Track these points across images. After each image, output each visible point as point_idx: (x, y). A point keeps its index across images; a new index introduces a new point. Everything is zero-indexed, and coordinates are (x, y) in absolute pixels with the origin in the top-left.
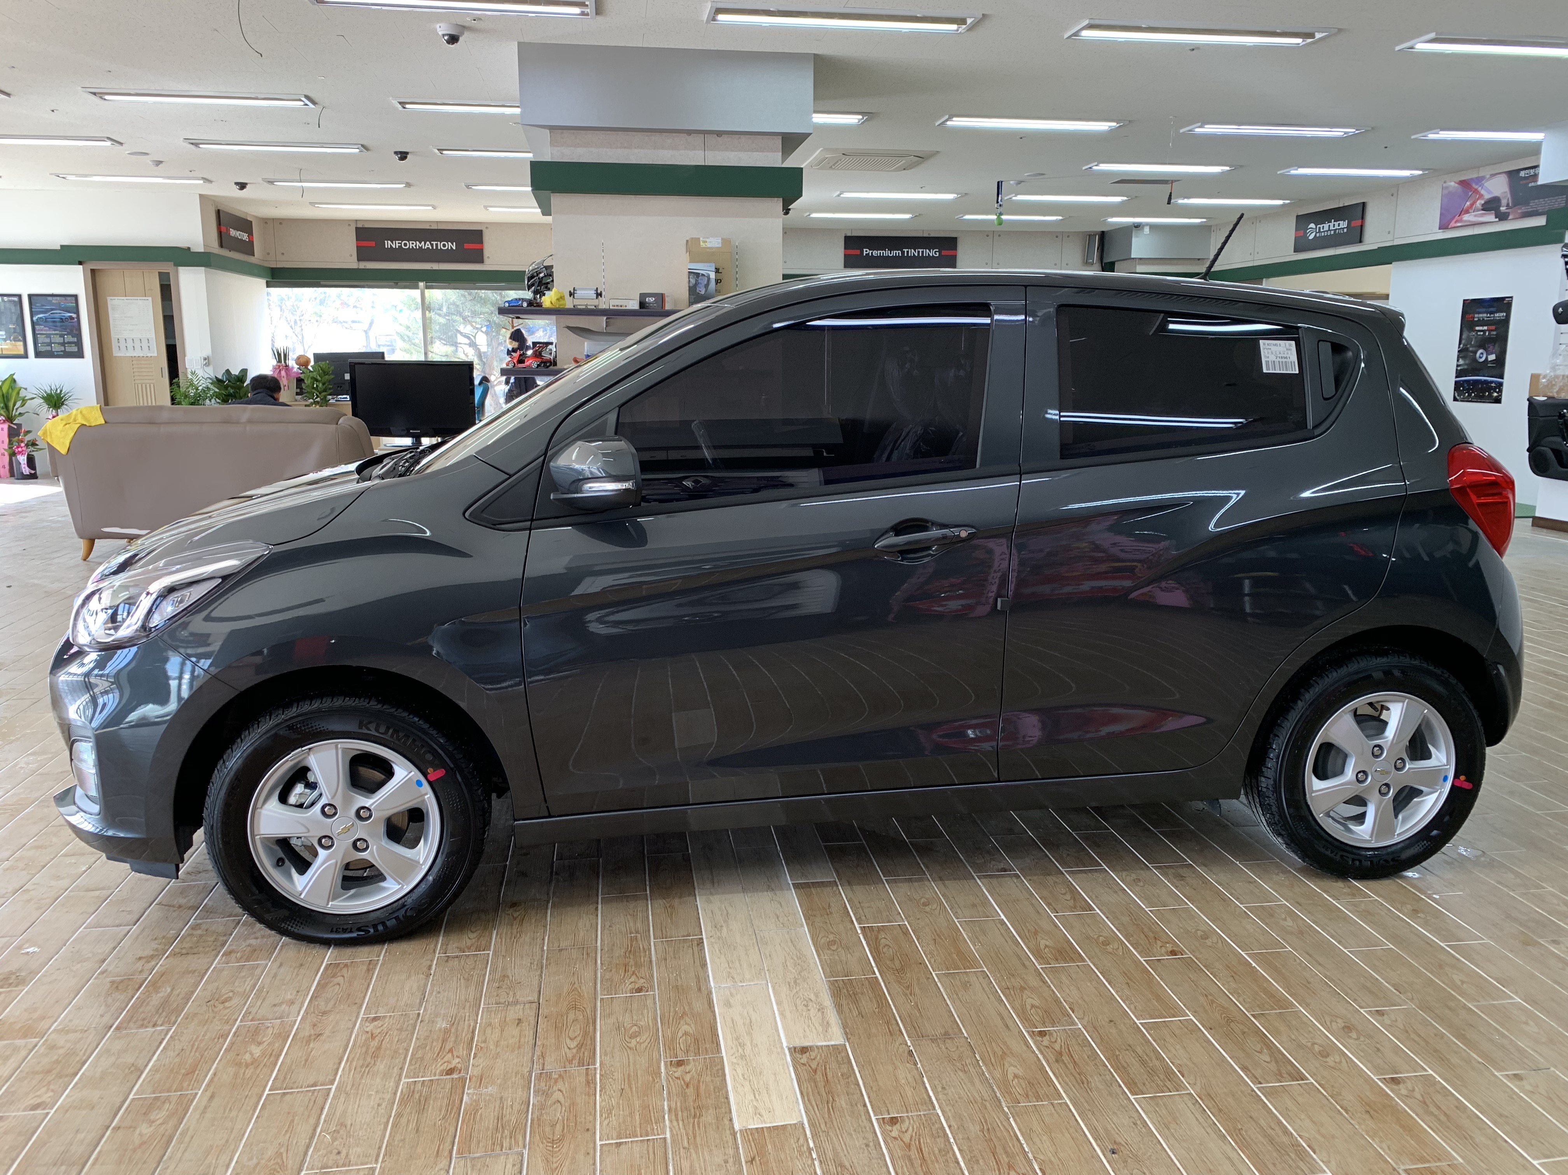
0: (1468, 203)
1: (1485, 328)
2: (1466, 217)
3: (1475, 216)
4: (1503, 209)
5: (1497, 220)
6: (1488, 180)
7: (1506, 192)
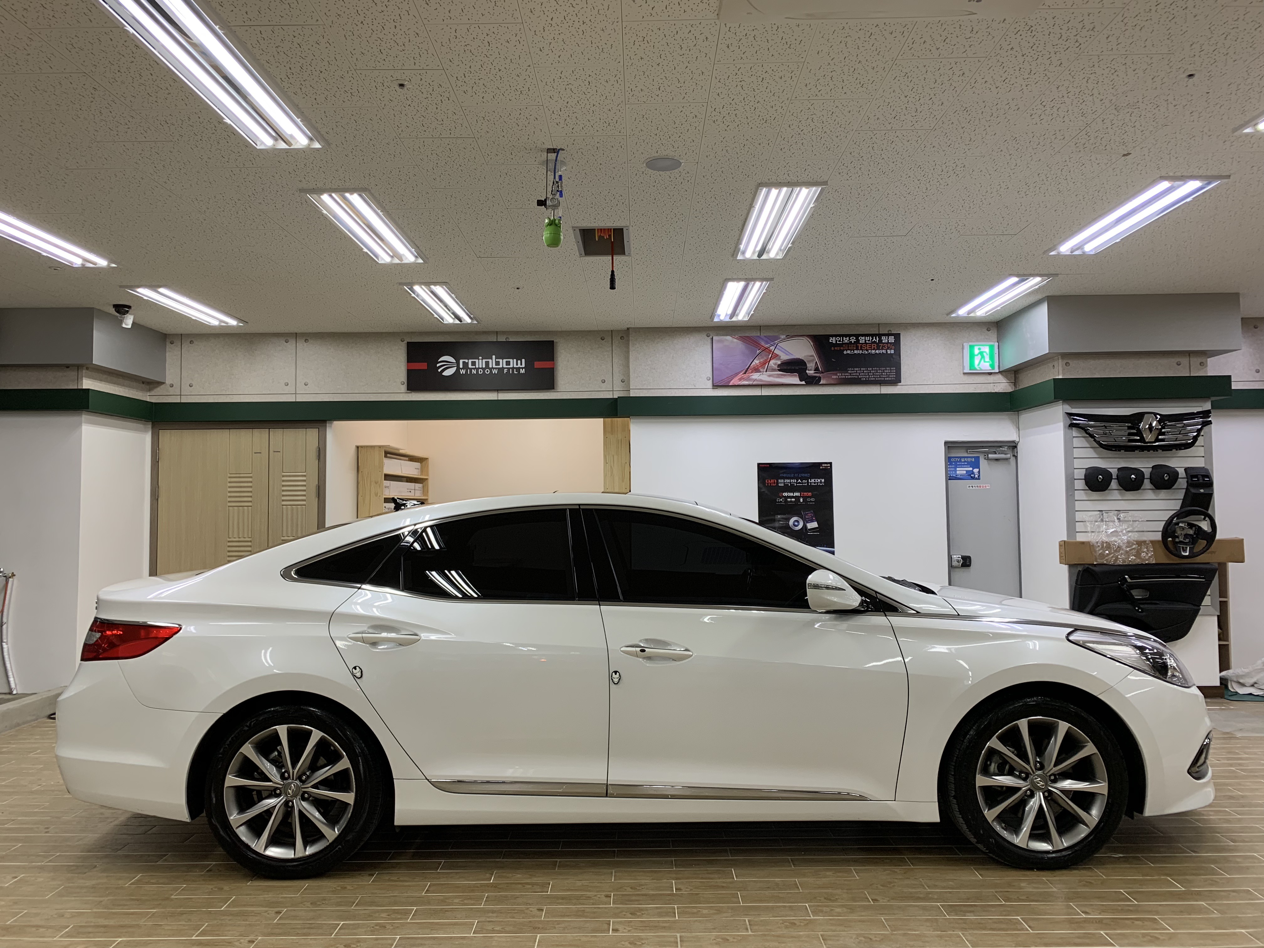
0: (756, 362)
1: (798, 494)
2: (756, 376)
3: (770, 376)
4: (810, 372)
5: (803, 383)
6: (783, 340)
7: (813, 356)
